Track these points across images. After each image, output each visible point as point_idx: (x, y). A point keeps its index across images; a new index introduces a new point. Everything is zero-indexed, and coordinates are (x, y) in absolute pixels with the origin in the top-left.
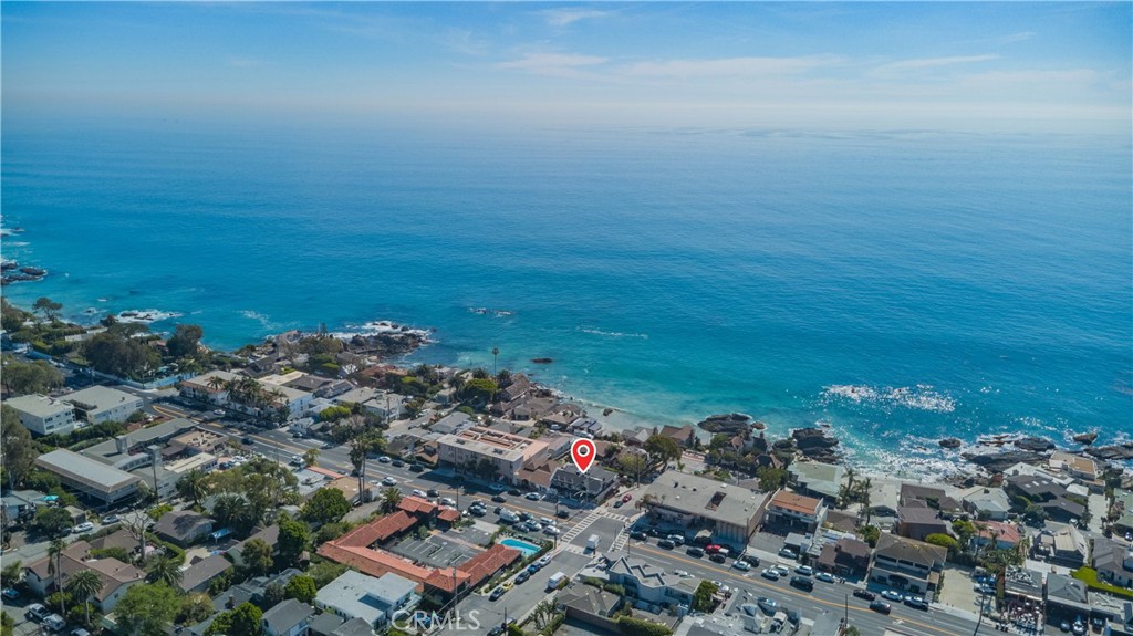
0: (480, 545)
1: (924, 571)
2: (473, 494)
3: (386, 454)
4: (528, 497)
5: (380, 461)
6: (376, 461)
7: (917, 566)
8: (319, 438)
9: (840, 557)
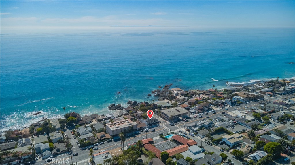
7: (208, 106)
9: (201, 110)
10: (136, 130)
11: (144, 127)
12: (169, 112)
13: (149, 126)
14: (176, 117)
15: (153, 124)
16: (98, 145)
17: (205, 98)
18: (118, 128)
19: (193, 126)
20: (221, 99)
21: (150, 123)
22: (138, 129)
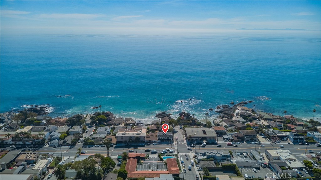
0: (158, 161)
1: (254, 136)
2: (137, 148)
3: (96, 144)
4: (153, 145)
5: (95, 147)
6: (94, 147)
7: (253, 135)
8: (65, 146)
9: (238, 138)
10: (144, 142)
11: (154, 141)
12: (192, 131)
13: (160, 141)
14: (197, 138)
15: (166, 140)
16: (98, 147)
17: (264, 125)
18: (124, 135)
19: (201, 154)
20: (282, 131)
21: (161, 138)
22: (146, 142)
